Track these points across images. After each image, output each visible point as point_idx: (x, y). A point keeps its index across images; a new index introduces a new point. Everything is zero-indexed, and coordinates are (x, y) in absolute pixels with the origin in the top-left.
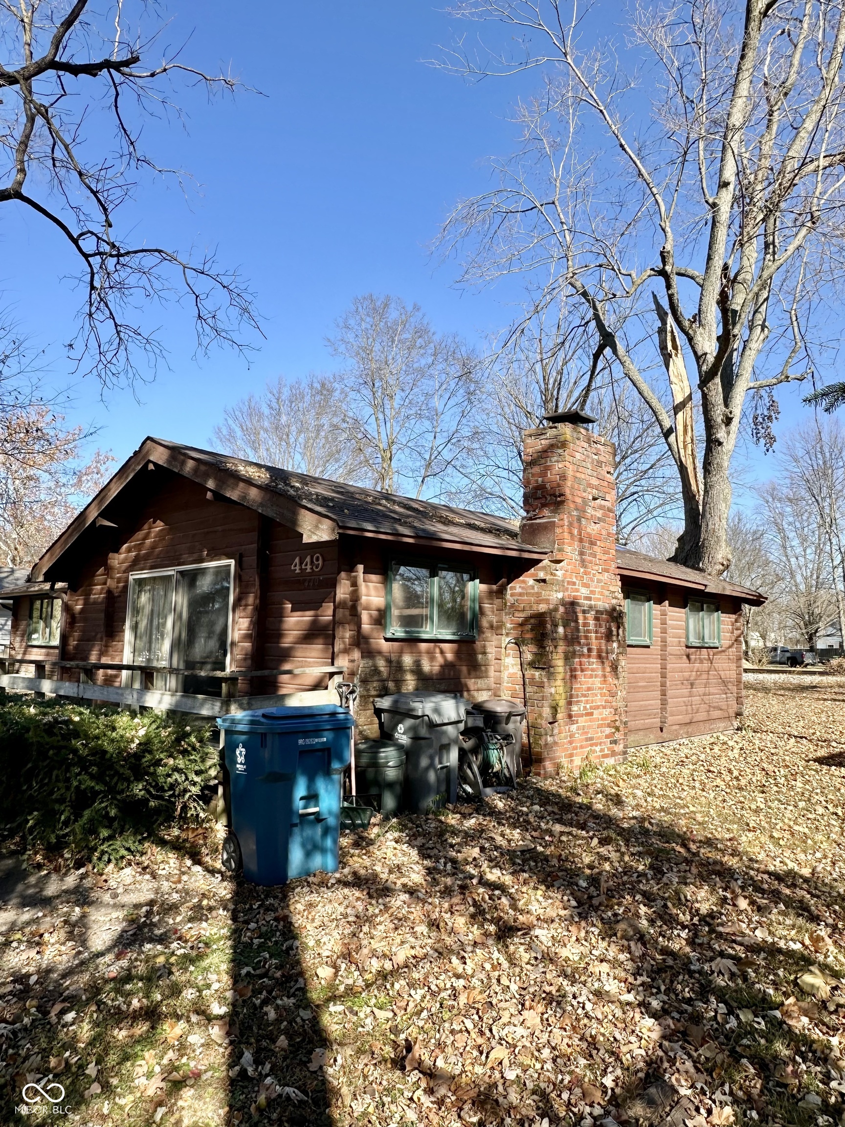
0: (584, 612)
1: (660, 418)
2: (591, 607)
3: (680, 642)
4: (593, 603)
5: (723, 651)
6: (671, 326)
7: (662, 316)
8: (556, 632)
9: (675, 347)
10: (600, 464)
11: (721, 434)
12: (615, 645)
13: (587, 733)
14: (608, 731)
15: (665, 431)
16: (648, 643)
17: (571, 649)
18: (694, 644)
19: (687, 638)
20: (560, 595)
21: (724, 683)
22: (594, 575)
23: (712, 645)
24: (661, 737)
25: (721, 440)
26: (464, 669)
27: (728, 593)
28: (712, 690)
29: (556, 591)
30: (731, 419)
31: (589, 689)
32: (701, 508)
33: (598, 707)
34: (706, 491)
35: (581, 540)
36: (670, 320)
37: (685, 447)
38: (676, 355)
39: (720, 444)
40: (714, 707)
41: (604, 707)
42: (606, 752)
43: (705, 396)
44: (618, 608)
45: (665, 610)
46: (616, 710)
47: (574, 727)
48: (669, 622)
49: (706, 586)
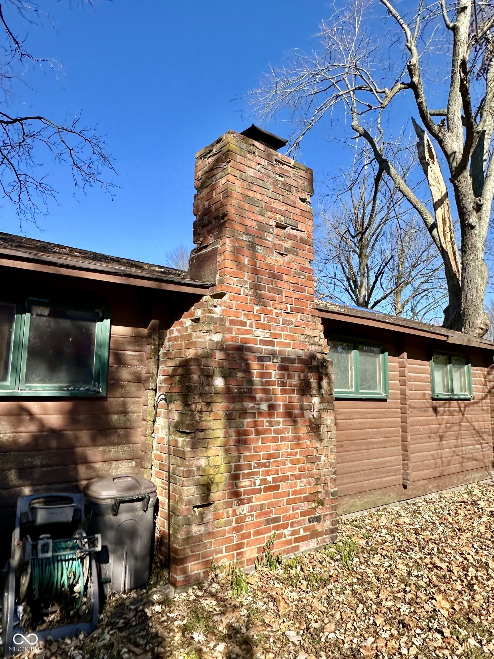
0: (261, 359)
1: (425, 217)
2: (273, 354)
3: (424, 394)
4: (276, 348)
5: (476, 403)
6: (428, 141)
7: (420, 134)
8: (210, 385)
9: (432, 157)
10: (287, 187)
11: (473, 219)
12: (316, 400)
13: (267, 513)
14: (305, 506)
15: (429, 226)
16: (383, 396)
17: (238, 406)
18: (441, 396)
19: (433, 390)
20: (217, 338)
21: (479, 434)
22: (278, 315)
23: (462, 397)
24: (404, 494)
25: (473, 224)
26: (84, 436)
27: (474, 344)
28: (465, 441)
29: (208, 331)
30: (481, 205)
31: (270, 456)
32: (460, 283)
33: (286, 479)
34: (463, 269)
35: (255, 271)
36: (427, 136)
37: (445, 236)
38: (433, 163)
39: (473, 227)
40: (468, 459)
41: (297, 477)
42: (302, 533)
43: (456, 189)
44: (319, 356)
45: (403, 362)
46: (318, 479)
47: (244, 509)
48: (408, 374)
49: (447, 337)
